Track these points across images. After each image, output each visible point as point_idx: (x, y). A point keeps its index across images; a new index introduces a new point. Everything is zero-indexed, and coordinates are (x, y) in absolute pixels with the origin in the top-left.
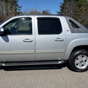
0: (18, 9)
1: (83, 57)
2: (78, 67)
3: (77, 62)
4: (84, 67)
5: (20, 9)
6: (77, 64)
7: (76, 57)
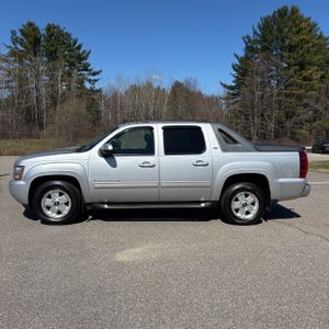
0: (90, 81)
1: (247, 196)
2: (238, 215)
3: (235, 205)
4: (250, 217)
5: (95, 81)
6: (237, 211)
7: (233, 196)
